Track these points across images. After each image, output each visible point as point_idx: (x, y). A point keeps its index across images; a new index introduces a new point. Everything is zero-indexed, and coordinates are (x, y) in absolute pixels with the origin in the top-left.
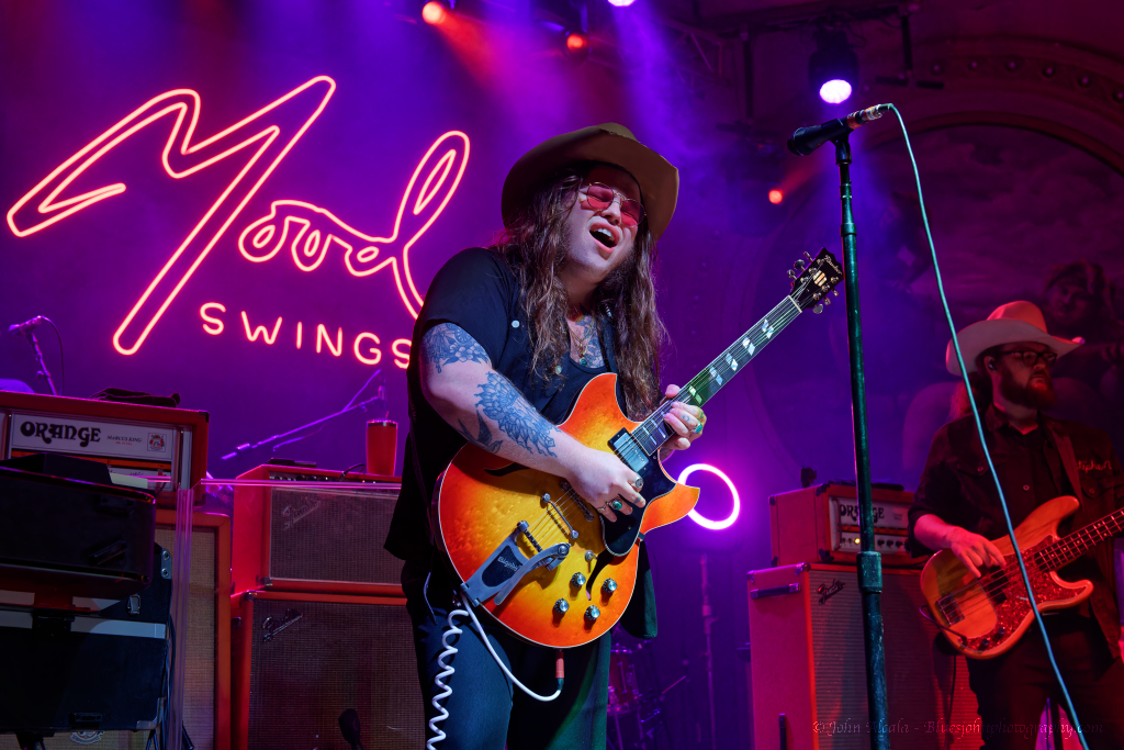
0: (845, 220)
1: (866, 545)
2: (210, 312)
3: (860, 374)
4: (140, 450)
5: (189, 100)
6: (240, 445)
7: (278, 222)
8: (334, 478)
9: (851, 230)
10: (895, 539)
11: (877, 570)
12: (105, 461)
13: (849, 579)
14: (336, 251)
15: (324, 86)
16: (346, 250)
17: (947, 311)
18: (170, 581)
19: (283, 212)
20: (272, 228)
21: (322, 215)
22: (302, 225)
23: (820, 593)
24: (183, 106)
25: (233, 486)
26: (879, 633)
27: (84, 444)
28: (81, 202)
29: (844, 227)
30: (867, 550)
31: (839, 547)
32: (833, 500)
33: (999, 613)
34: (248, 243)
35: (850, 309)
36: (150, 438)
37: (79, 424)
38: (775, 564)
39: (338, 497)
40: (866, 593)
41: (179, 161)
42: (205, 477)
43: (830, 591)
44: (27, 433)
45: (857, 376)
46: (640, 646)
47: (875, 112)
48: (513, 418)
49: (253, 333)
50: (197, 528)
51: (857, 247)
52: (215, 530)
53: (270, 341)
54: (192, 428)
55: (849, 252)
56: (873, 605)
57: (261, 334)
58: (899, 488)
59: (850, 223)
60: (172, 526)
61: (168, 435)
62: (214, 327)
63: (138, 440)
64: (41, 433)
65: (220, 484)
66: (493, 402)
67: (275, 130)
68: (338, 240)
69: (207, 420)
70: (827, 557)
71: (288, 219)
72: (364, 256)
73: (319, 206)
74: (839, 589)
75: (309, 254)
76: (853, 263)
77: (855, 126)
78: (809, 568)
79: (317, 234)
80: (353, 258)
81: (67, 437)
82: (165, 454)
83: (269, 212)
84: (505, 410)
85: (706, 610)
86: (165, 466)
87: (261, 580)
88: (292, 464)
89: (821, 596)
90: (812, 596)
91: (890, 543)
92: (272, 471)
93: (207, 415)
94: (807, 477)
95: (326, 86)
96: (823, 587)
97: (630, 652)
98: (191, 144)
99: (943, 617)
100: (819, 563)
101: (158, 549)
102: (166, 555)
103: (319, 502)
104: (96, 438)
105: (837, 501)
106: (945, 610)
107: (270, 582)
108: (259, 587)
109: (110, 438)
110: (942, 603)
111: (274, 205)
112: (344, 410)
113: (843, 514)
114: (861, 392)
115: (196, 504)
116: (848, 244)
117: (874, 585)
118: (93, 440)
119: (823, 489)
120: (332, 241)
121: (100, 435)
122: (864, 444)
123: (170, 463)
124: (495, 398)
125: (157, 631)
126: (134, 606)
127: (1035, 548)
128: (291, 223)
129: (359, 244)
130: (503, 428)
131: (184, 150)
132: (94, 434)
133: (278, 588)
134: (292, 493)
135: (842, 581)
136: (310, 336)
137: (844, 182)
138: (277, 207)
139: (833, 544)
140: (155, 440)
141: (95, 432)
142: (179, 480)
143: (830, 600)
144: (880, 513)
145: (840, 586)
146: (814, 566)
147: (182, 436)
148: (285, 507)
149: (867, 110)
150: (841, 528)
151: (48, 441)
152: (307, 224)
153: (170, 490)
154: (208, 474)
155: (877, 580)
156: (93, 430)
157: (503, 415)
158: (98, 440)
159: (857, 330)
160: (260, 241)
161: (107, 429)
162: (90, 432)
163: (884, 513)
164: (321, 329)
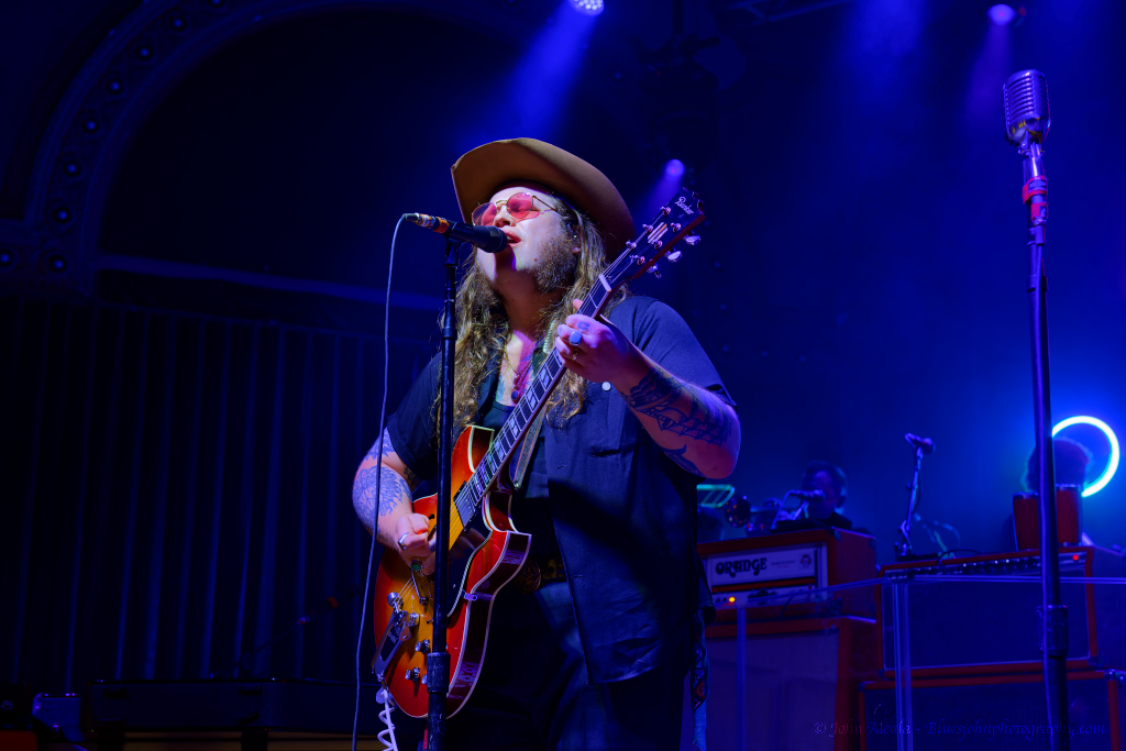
4: (795, 570)
12: (772, 584)
27: (756, 573)
36: (802, 558)
37: (751, 557)
44: (719, 571)
54: (827, 543)
63: (793, 562)
64: (728, 571)
81: (745, 570)
104: (765, 566)
107: (885, 672)
109: (774, 564)
118: (762, 568)
121: (767, 563)
141: (763, 560)
144: (763, 564)
151: (733, 575)
158: (766, 568)
161: (771, 557)
162: (760, 562)
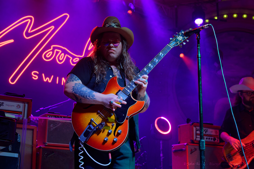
0: (198, 54)
1: (201, 138)
2: (34, 74)
3: (201, 94)
4: (14, 109)
5: (31, 19)
6: (40, 108)
7: (53, 51)
8: (64, 117)
9: (200, 56)
10: (211, 138)
11: (204, 145)
12: (5, 111)
13: (197, 147)
14: (68, 59)
15: (66, 16)
16: (70, 59)
17: (224, 78)
18: (20, 142)
19: (54, 48)
20: (51, 52)
21: (64, 49)
22: (59, 52)
23: (190, 151)
24: (29, 20)
25: (38, 118)
26: (204, 161)
28: (2, 44)
29: (198, 56)
30: (202, 139)
31: (196, 139)
32: (195, 127)
33: (242, 159)
34: (45, 56)
35: (199, 77)
36: (17, 105)
38: (179, 143)
39: (65, 122)
40: (201, 151)
41: (28, 34)
42: (31, 116)
43: (193, 151)
45: (200, 94)
46: (144, 164)
47: (207, 26)
48: (82, 92)
49: (45, 79)
50: (28, 129)
51: (201, 61)
52: (33, 130)
53: (50, 81)
54: (28, 103)
55: (199, 62)
56: (203, 154)
57: (48, 80)
58: (212, 124)
59: (199, 54)
60: (21, 128)
61: (21, 105)
62: (35, 77)
63: (14, 106)
65: (35, 118)
66: (76, 90)
67: (53, 27)
68: (68, 56)
69: (32, 101)
70: (193, 142)
71: (56, 50)
72: (75, 60)
73: (64, 47)
74: (195, 150)
75: (61, 59)
76: (200, 65)
77: (201, 30)
78: (188, 144)
79: (63, 54)
80: (72, 61)
82: (20, 110)
83: (50, 48)
84: (79, 91)
85: (161, 155)
86: (21, 113)
87: (44, 143)
88: (54, 113)
89: (191, 152)
90: (188, 152)
91: (209, 139)
92: (48, 115)
93: (32, 100)
94: (188, 121)
95: (67, 16)
96: (191, 149)
97: (141, 165)
98: (31, 30)
99: (228, 160)
100: (191, 143)
101: (17, 134)
102: (19, 136)
103: (60, 123)
104: (3, 105)
105: (196, 127)
106: (229, 158)
107: (47, 144)
108: (44, 145)
109: (6, 105)
110: (228, 156)
111: (52, 46)
112: (68, 100)
113: (197, 131)
114: (201, 98)
115: (28, 123)
116: (199, 60)
117: (203, 149)
118: (2, 105)
119: (192, 124)
120: (67, 56)
121: (4, 104)
122: (201, 112)
123: (22, 112)
124: (76, 89)
125: (16, 155)
126: (10, 149)
127: (252, 142)
128: (56, 51)
129: (74, 57)
130: (80, 95)
131: (29, 31)
132: (2, 104)
133: (49, 146)
134: (53, 121)
135: (196, 148)
136: (60, 81)
137: (198, 44)
138: (53, 47)
139: (194, 138)
140: (18, 106)
142: (24, 116)
143: (193, 153)
144: (207, 131)
145: (196, 149)
146: (189, 144)
147: (25, 105)
148: (51, 125)
149: (205, 26)
150: (197, 134)
152: (60, 51)
153: (21, 119)
154: (32, 115)
155: (204, 147)
156: (2, 103)
157: (79, 92)
158: (3, 106)
159: (200, 82)
160: (48, 55)
161: (6, 103)
162: (1, 103)
163: (208, 131)
164: (63, 79)
